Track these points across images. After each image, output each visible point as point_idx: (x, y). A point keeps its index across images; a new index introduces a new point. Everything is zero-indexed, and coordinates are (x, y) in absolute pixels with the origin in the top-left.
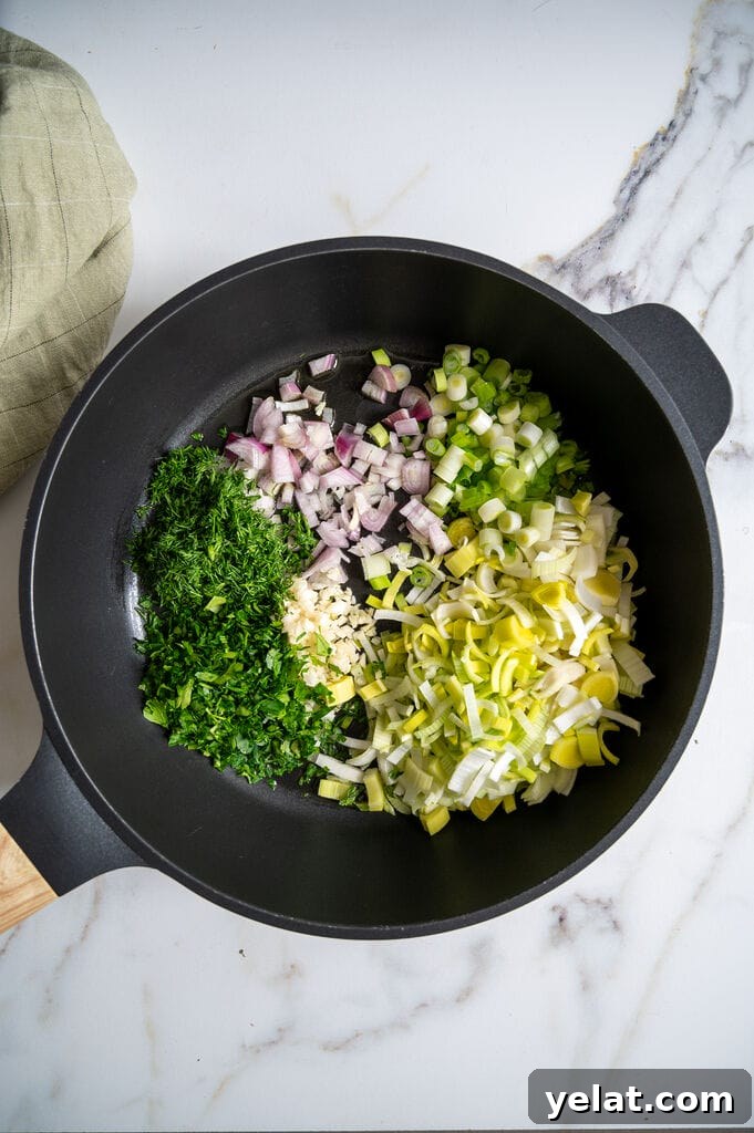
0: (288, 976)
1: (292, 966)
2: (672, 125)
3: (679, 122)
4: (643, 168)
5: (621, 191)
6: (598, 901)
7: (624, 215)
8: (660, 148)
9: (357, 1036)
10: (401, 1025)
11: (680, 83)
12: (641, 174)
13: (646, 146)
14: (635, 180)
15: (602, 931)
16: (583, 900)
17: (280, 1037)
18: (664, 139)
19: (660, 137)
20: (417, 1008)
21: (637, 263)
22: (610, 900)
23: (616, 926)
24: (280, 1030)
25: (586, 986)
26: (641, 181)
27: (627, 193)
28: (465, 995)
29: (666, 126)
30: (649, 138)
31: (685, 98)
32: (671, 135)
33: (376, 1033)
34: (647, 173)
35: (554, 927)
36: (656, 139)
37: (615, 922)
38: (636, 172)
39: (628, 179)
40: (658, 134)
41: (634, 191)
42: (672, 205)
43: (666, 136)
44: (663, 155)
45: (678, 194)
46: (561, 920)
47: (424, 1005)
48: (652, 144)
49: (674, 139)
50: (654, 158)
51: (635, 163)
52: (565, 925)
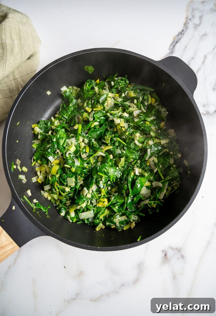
0: (80, 275)
1: (81, 272)
2: (183, 31)
3: (185, 30)
4: (176, 41)
5: (171, 46)
6: (176, 249)
7: (172, 52)
8: (180, 36)
9: (102, 296)
10: (116, 292)
11: (184, 21)
12: (175, 42)
13: (176, 36)
14: (174, 44)
15: (178, 258)
16: (172, 248)
17: (77, 297)
18: (181, 34)
19: (180, 34)
20: (121, 286)
22: (180, 248)
23: (183, 257)
24: (77, 294)
25: (174, 278)
26: (176, 44)
27: (172, 47)
28: (136, 281)
29: (181, 31)
30: (177, 34)
31: (186, 24)
32: (183, 33)
33: (108, 295)
34: (177, 42)
35: (163, 257)
36: (179, 34)
37: (182, 256)
38: (174, 42)
39: (172, 44)
40: (179, 33)
41: (174, 46)
42: (184, 50)
43: (182, 33)
44: (181, 38)
45: (186, 47)
46: (165, 255)
47: (123, 285)
48: (178, 35)
49: (184, 34)
50: (179, 38)
51: (174, 40)
52: (166, 256)
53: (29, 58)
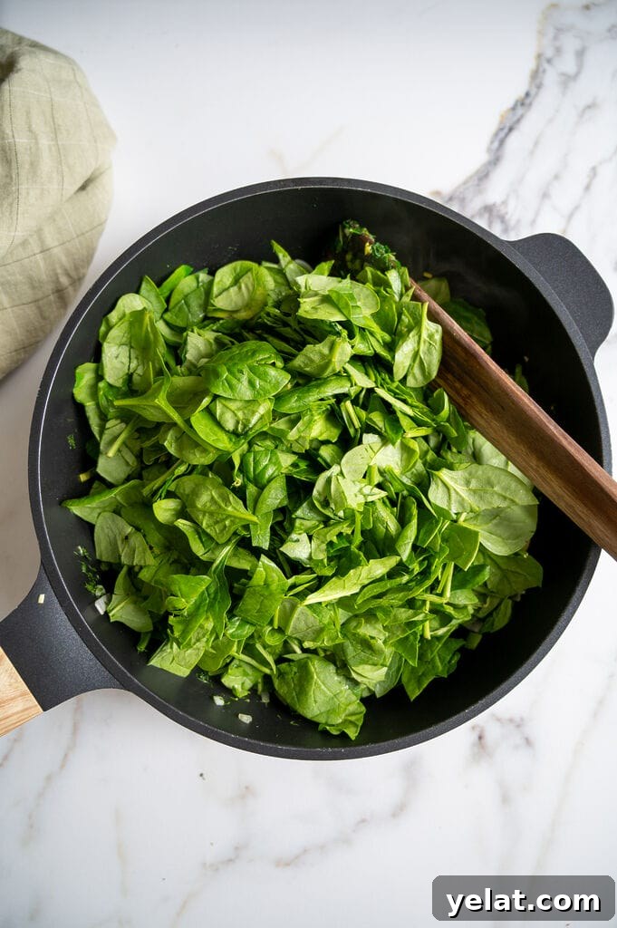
0: (243, 797)
1: (247, 788)
2: (527, 94)
3: (533, 92)
4: (508, 125)
5: (492, 142)
6: (511, 720)
7: (496, 160)
8: (520, 111)
9: (305, 851)
10: (345, 841)
11: (532, 65)
12: (506, 130)
13: (508, 110)
14: (502, 135)
15: (516, 747)
16: (499, 720)
17: (235, 856)
18: (522, 105)
19: (519, 104)
20: (358, 824)
21: (508, 196)
22: (522, 719)
23: (528, 742)
24: (236, 848)
25: (505, 799)
26: (507, 135)
27: (496, 144)
28: (399, 810)
29: (523, 95)
30: (510, 103)
31: (536, 75)
32: (527, 101)
33: (322, 848)
34: (511, 129)
35: (475, 745)
36: (516, 105)
37: (527, 739)
38: (502, 129)
39: (496, 134)
40: (517, 101)
41: (502, 142)
42: (532, 153)
43: (524, 102)
44: (522, 116)
45: (536, 144)
46: (480, 738)
47: (363, 821)
48: (514, 109)
49: (530, 104)
50: (515, 119)
51: (501, 122)
52: (483, 741)
53: (83, 188)
